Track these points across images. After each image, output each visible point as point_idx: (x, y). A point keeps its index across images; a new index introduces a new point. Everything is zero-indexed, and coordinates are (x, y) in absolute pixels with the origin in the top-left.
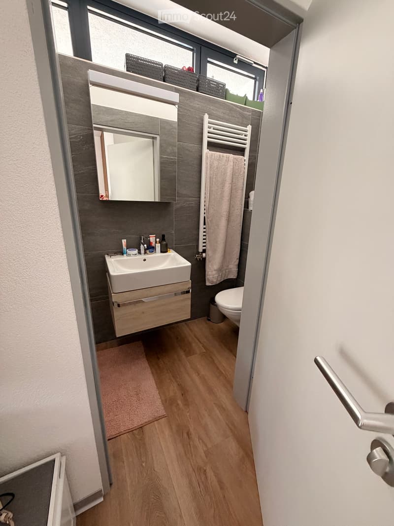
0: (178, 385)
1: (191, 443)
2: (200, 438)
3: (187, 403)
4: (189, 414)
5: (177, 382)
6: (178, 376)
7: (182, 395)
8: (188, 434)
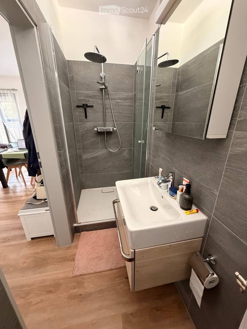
0: (92, 293)
1: (44, 292)
2: (42, 301)
3: (72, 297)
4: (63, 297)
5: (95, 292)
6: (100, 295)
7: (80, 295)
8: (50, 292)
